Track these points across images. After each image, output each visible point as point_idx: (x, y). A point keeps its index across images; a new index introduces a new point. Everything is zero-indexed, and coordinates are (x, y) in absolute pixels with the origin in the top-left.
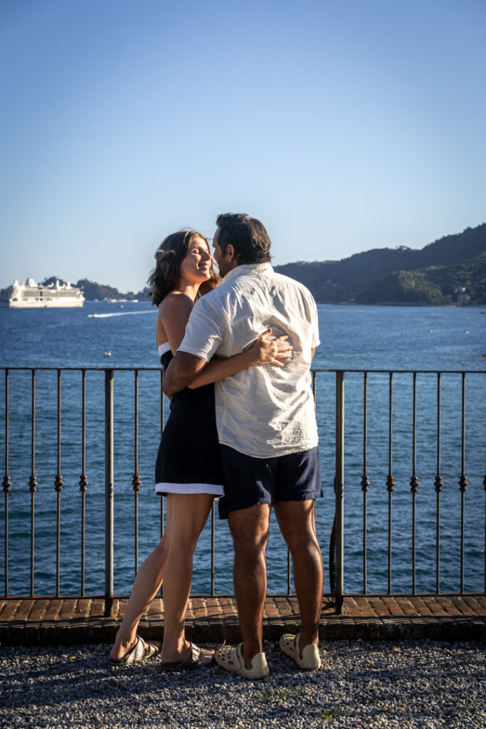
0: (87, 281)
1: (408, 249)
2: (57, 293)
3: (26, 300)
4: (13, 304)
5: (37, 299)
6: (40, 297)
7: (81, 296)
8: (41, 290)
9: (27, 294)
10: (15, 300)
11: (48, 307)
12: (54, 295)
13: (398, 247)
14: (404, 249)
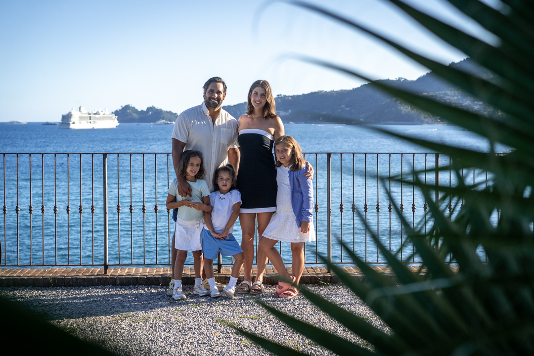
0: (154, 108)
1: (405, 80)
2: (100, 117)
3: (80, 123)
4: (72, 126)
5: (88, 122)
6: (89, 121)
7: (116, 119)
8: (90, 115)
9: (81, 118)
10: (74, 123)
11: (95, 128)
12: (99, 119)
13: (398, 79)
14: (402, 80)
